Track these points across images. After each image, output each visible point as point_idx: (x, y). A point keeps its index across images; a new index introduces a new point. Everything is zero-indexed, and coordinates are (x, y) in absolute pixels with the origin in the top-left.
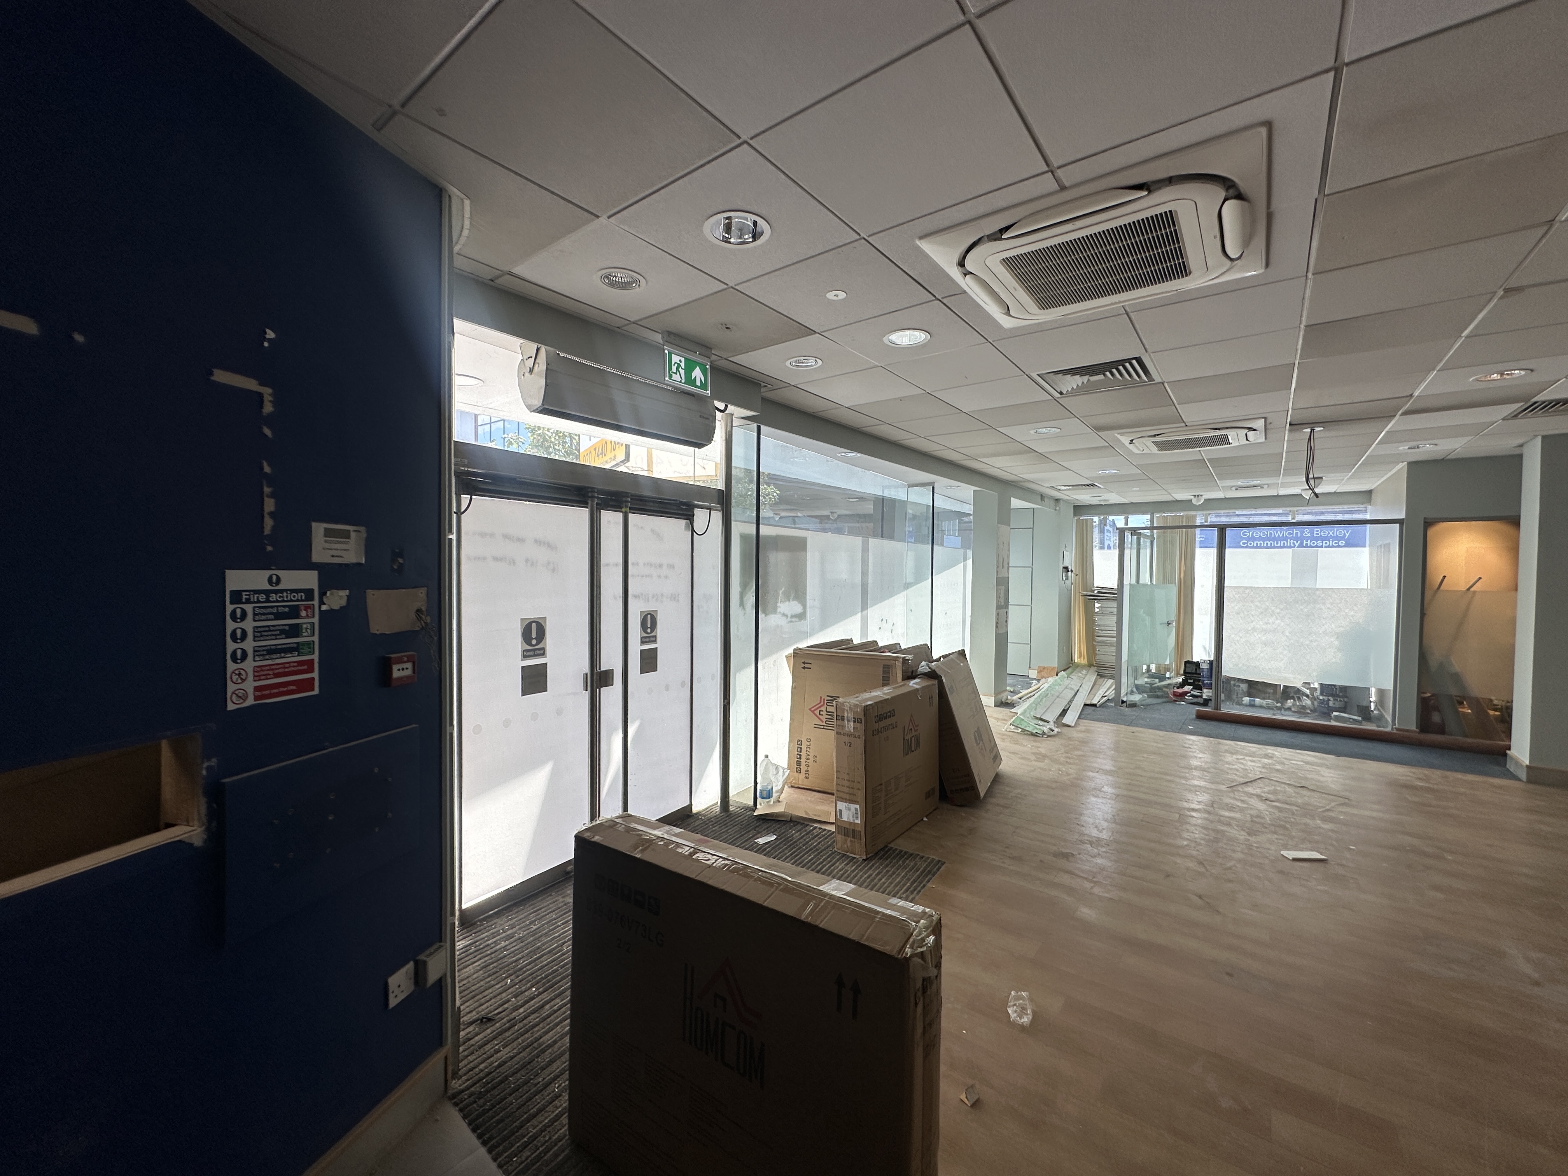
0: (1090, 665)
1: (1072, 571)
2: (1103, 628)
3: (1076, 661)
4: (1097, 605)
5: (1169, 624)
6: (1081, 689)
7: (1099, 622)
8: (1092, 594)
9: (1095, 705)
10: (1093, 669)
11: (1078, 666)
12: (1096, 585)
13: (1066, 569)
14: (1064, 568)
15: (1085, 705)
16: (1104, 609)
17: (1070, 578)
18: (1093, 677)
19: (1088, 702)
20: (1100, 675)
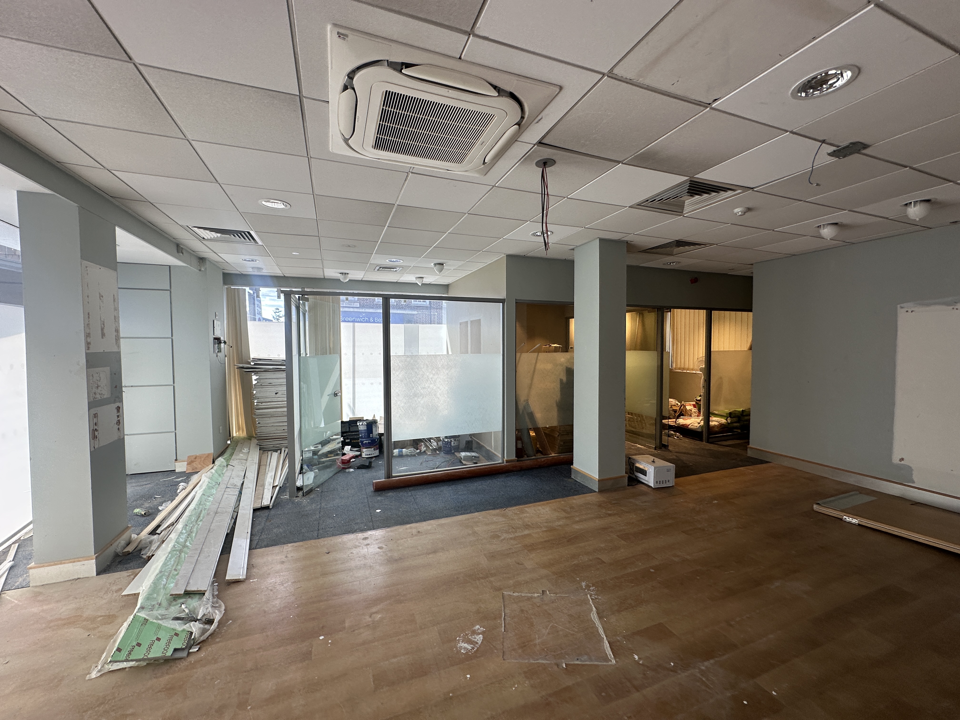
0: (250, 438)
1: (225, 342)
2: (262, 400)
3: (235, 435)
4: (254, 377)
6: (245, 480)
7: (258, 395)
8: (249, 366)
9: (267, 508)
10: (254, 441)
11: (237, 442)
12: (252, 356)
13: (218, 340)
14: (215, 339)
15: (255, 510)
16: (262, 381)
17: (222, 350)
18: (255, 456)
19: (259, 506)
20: (263, 450)
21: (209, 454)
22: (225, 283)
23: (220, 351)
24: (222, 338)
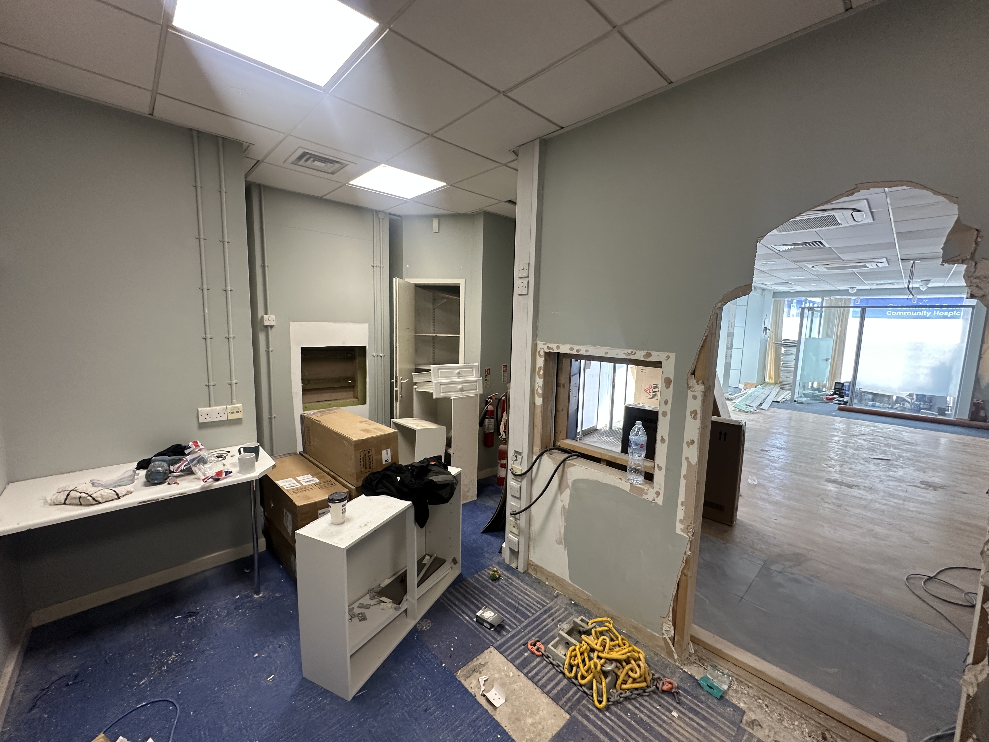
5: (827, 360)
21: (754, 384)
22: (773, 297)
23: (766, 334)
24: (768, 328)
